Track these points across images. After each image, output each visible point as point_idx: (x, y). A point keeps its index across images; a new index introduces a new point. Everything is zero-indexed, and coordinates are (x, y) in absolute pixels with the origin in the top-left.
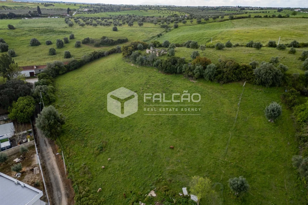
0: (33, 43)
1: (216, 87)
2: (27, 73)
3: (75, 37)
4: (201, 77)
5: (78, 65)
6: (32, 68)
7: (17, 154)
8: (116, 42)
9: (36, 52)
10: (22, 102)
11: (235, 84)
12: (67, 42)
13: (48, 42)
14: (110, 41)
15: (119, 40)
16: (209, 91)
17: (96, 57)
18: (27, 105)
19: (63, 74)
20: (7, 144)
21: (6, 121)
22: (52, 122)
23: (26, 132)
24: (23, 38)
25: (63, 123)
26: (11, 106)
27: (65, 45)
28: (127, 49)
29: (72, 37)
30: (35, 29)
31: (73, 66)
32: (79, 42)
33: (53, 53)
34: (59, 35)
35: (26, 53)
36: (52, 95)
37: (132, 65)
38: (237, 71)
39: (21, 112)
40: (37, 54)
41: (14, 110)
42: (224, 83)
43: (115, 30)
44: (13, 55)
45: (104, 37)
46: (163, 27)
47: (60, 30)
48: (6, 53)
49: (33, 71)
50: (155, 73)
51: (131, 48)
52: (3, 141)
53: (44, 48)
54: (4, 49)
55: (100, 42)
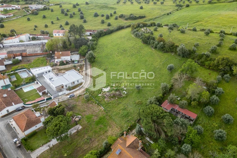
0: (95, 15)
1: (160, 53)
2: (88, 33)
3: (117, 12)
5: (110, 32)
7: (79, 66)
8: (138, 17)
9: (95, 21)
10: (83, 47)
11: (169, 54)
12: (111, 15)
13: (102, 15)
14: (133, 17)
15: (140, 16)
16: (156, 55)
17: (121, 28)
18: (85, 49)
19: (103, 36)
20: (77, 62)
21: (77, 54)
22: (91, 57)
23: (83, 59)
24: (91, 11)
25: (95, 58)
26: (80, 48)
27: (110, 17)
28: (133, 27)
29: (115, 13)
30: (99, 5)
31: (108, 32)
32: (117, 17)
33: (103, 22)
34: (109, 10)
35: (91, 21)
36: (95, 46)
37: (133, 36)
39: (83, 51)
40: (95, 22)
41: (80, 50)
42: (165, 52)
43: (141, 8)
44: (85, 22)
45: (131, 14)
46: (177, 6)
47: (111, 6)
48: (82, 20)
49: (91, 32)
50: (139, 42)
51: (135, 26)
52: (76, 61)
53: (100, 19)
54: (82, 18)
55: (128, 17)
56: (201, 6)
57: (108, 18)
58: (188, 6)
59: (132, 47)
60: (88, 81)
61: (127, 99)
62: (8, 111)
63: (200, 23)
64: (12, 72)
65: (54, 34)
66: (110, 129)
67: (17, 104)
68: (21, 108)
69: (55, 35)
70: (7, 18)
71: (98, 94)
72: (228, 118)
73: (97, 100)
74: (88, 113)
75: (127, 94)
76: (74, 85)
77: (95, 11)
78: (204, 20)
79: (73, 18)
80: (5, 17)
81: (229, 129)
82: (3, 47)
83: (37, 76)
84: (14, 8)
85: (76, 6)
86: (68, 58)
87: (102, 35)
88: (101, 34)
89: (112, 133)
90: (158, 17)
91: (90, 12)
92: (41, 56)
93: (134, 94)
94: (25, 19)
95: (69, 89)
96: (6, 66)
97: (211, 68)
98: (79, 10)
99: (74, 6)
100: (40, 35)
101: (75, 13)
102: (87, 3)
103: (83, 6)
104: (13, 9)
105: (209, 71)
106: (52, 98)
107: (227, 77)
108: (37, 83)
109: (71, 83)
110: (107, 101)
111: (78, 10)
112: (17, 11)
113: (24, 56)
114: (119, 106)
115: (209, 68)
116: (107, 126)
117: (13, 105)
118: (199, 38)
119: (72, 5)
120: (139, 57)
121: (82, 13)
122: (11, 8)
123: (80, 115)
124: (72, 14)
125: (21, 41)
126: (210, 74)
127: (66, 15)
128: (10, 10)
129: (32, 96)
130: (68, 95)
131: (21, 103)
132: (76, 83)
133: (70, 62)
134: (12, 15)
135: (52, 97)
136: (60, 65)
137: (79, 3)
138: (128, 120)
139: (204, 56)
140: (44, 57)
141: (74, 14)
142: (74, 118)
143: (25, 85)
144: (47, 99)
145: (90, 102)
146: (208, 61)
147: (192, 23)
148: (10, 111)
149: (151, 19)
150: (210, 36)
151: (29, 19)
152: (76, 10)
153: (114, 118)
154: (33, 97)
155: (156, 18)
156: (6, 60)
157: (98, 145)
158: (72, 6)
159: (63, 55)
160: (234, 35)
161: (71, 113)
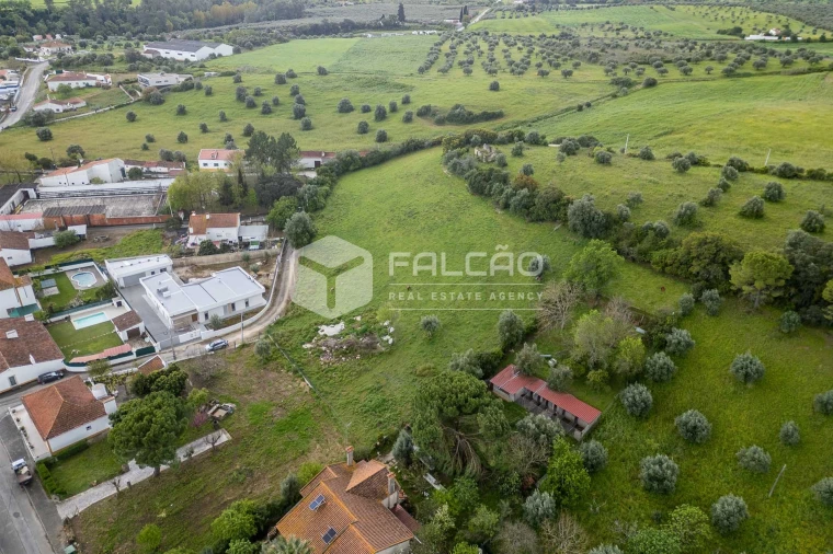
0: (342, 107)
1: (519, 224)
2: (309, 162)
3: (411, 99)
4: (506, 206)
5: (377, 160)
6: (318, 154)
7: (261, 258)
8: (477, 117)
9: (340, 125)
10: (282, 203)
11: (546, 225)
12: (394, 109)
13: (365, 107)
14: (463, 115)
15: (485, 113)
16: (505, 228)
17: (413, 147)
19: (355, 170)
20: (257, 247)
21: (264, 223)
22: (299, 230)
23: (278, 239)
24: (332, 95)
25: (312, 234)
26: (273, 206)
27: (388, 114)
28: (449, 144)
29: (406, 101)
30: (359, 76)
31: (371, 159)
32: (410, 114)
33: (363, 129)
34: (389, 92)
35: (326, 125)
36: (322, 200)
37: (445, 171)
38: (553, 206)
39: (279, 214)
40: (340, 129)
41: (273, 211)
43: (495, 87)
44: (307, 127)
45: (457, 107)
46: (616, 82)
47: (397, 81)
48: (299, 123)
49: (320, 160)
50: (461, 190)
51: (457, 141)
52: (253, 243)
53: (355, 119)
54: (299, 114)
55: (446, 115)
56: (697, 83)
57: (381, 115)
58: (651, 84)
59: (437, 204)
60: (280, 303)
61: (392, 360)
62: (12, 380)
63: (678, 136)
64: (49, 271)
65: (201, 163)
66: (318, 446)
67: (45, 360)
68: (54, 374)
69: (205, 165)
70: (65, 111)
71: (304, 343)
72: (692, 423)
73: (293, 361)
74: (258, 399)
75: (393, 344)
76: (233, 314)
77: (342, 96)
78: (693, 127)
79: (273, 115)
80: (61, 108)
81: (696, 460)
82: (38, 196)
83: (122, 284)
84: (92, 83)
85: (288, 80)
86: (230, 234)
87: (351, 168)
88: (350, 165)
89: (320, 458)
90: (546, 117)
91: (328, 98)
92: (148, 227)
93: (415, 346)
94: (122, 116)
95: (216, 324)
96: (34, 252)
97: (667, 269)
98: (295, 92)
99: (281, 80)
100: (159, 164)
101: (280, 99)
102: (322, 72)
103: (308, 78)
104: (88, 86)
105: (661, 281)
106: (157, 350)
107: (711, 299)
108: (119, 304)
109: (225, 307)
110: (325, 363)
111: (290, 93)
112: (99, 91)
113: (96, 223)
114: (362, 378)
115: (663, 272)
116: (311, 437)
117: (30, 363)
118: (650, 181)
119: (274, 76)
120: (451, 234)
121: (300, 101)
122: (81, 84)
123: (232, 402)
124: (271, 103)
125: (95, 181)
126: (663, 289)
127: (252, 105)
128: (79, 88)
129: (95, 341)
130: (208, 341)
131: (56, 358)
132: (241, 308)
133: (236, 245)
134: (83, 104)
135: (157, 347)
136: (201, 253)
137: (296, 71)
138: (380, 423)
139: (650, 232)
140: (157, 229)
141: (276, 102)
142: (212, 411)
143: (80, 307)
144: (139, 353)
145: (272, 365)
146: (661, 248)
147: (650, 136)
148: (20, 381)
149: (523, 123)
150: (690, 175)
151: (132, 118)
152: (283, 93)
153: (335, 413)
154: (99, 344)
155: (539, 119)
156: (36, 235)
157: (271, 490)
158: (272, 78)
159: (214, 224)
160: (774, 174)
161: (202, 392)
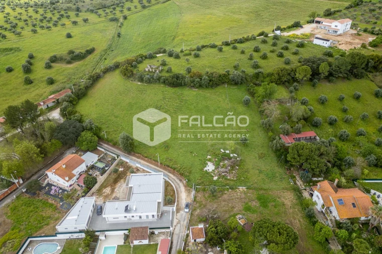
1: (211, 91)
3: (35, 55)
4: (200, 86)
8: (85, 53)
12: (30, 63)
14: (80, 55)
15: (87, 51)
16: (209, 95)
28: (127, 71)
33: (28, 81)
38: (220, 78)
42: (215, 87)
45: (72, 51)
51: (130, 68)
52: (96, 164)
55: (69, 58)
56: (140, 14)
57: (27, 70)
59: (164, 98)
66: (282, 199)
71: (212, 179)
74: (239, 206)
75: (237, 155)
86: (82, 167)
89: (289, 201)
95: (170, 201)
106: (172, 231)
114: (251, 172)
116: (275, 199)
130: (178, 211)
133: (87, 171)
142: (241, 223)
145: (218, 194)
155: (110, 46)
159: (72, 167)
